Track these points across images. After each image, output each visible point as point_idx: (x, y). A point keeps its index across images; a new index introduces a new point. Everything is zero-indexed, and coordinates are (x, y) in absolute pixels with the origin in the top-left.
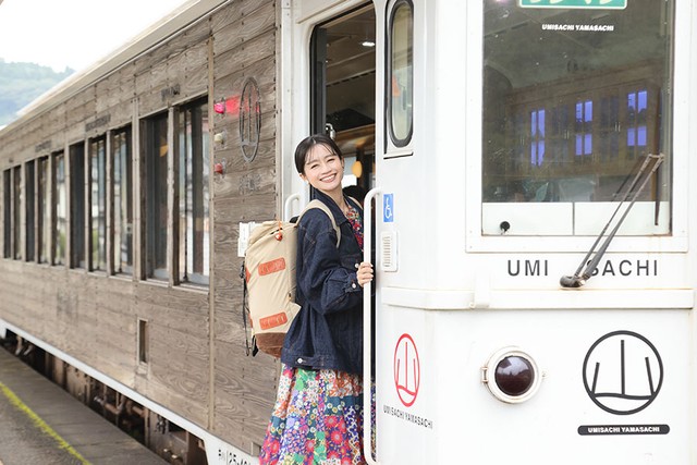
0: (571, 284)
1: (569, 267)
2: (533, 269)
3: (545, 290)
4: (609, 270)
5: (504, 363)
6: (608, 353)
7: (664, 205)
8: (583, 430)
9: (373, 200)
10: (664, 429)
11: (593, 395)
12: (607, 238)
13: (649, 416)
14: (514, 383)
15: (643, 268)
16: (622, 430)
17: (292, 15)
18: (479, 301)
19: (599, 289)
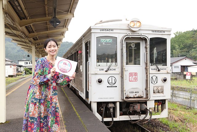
0: (106, 71)
1: (106, 69)
2: (102, 70)
3: (104, 72)
4: (110, 70)
5: (99, 80)
6: (110, 79)
7: (116, 63)
8: (108, 87)
9: (88, 63)
10: (116, 87)
11: (109, 83)
12: (110, 66)
13: (115, 85)
14: (100, 81)
15: (114, 70)
16: (112, 87)
17: (84, 41)
18: (96, 73)
19: (109, 72)
